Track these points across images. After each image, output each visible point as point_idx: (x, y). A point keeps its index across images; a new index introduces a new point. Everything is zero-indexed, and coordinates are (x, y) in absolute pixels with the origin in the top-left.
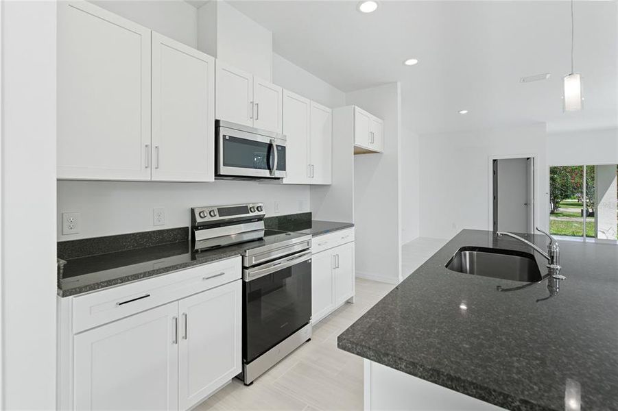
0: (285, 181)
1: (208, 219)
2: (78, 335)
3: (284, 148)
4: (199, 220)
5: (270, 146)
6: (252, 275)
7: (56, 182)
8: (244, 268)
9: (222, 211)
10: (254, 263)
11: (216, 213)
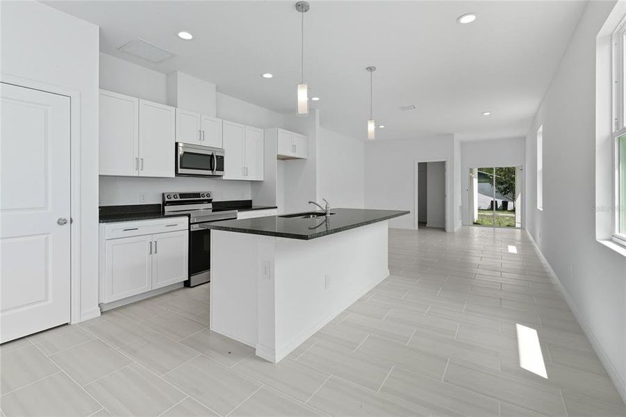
0: (224, 178)
1: (173, 199)
2: (108, 241)
3: (222, 157)
4: (167, 200)
5: (212, 156)
6: (195, 228)
7: (98, 177)
8: (190, 224)
9: (182, 195)
10: (195, 221)
11: (178, 196)
